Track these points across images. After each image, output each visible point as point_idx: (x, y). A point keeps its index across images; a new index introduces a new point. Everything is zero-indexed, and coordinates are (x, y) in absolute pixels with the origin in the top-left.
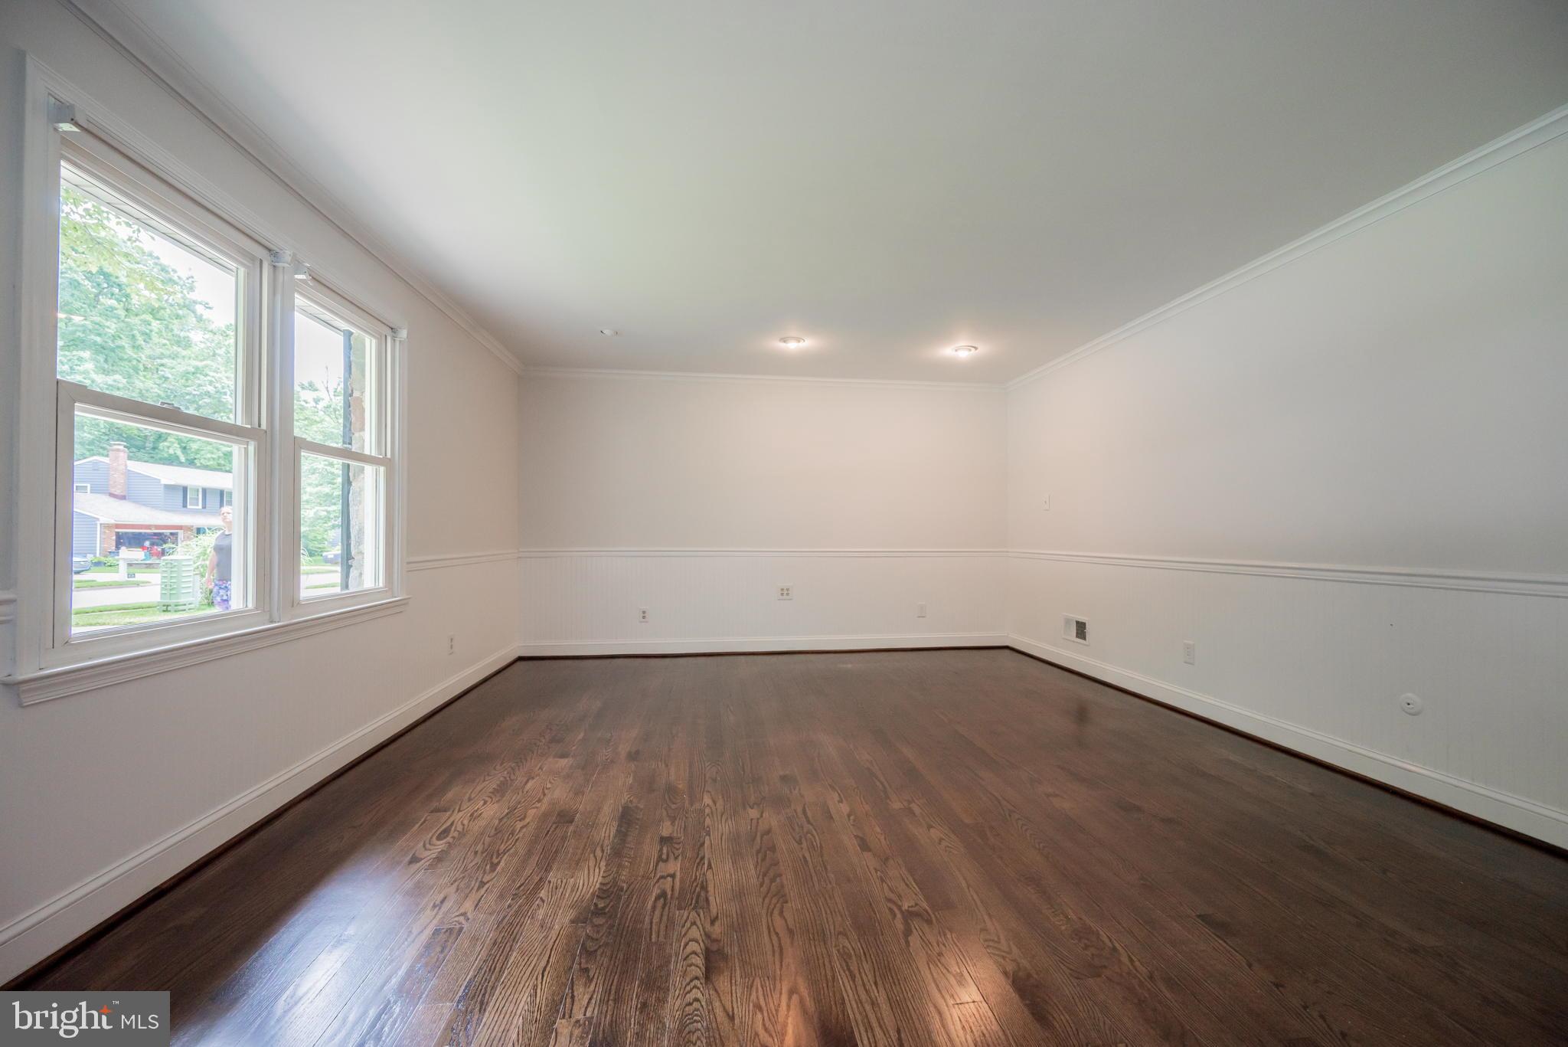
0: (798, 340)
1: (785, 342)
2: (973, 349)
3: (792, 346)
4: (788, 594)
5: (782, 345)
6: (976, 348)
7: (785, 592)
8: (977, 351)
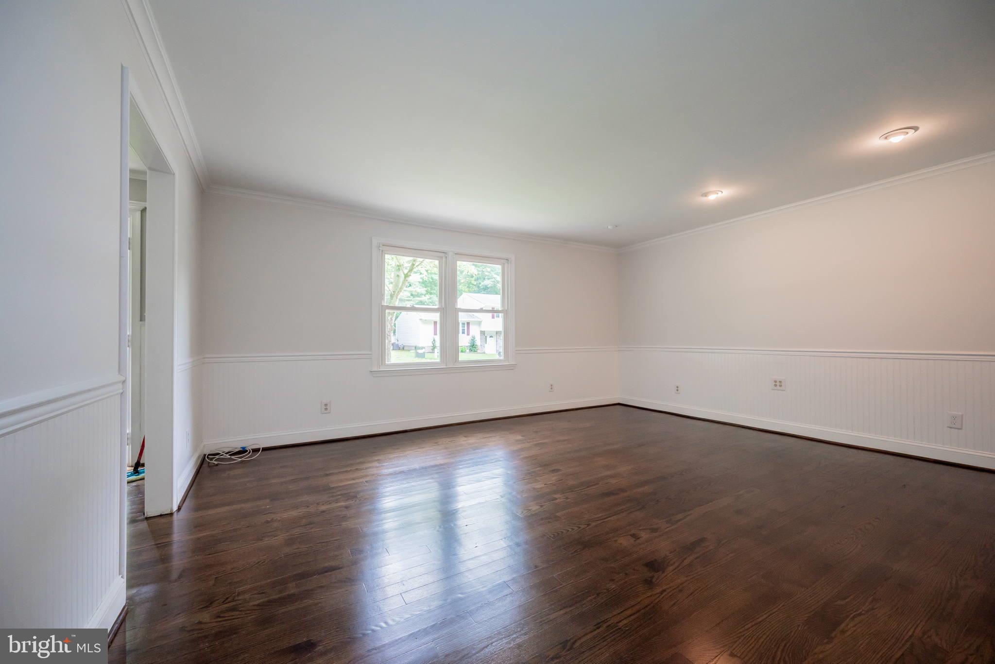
0: (716, 192)
1: (706, 196)
2: (911, 132)
3: (712, 197)
4: (781, 386)
5: (704, 199)
6: (916, 129)
7: (778, 384)
8: (918, 132)
